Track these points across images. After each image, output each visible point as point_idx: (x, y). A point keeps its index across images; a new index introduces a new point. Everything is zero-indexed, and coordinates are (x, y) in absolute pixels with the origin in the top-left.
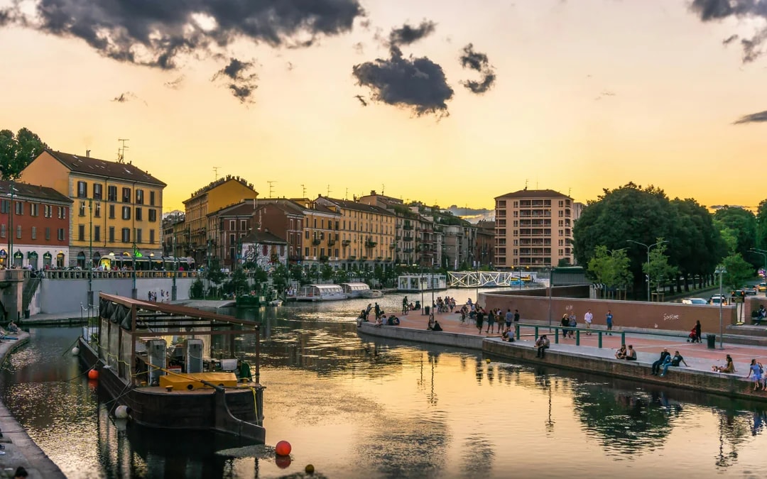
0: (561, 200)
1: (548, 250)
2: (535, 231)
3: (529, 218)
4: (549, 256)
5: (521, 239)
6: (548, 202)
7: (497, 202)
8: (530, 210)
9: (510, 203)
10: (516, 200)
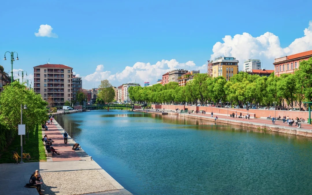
0: (69, 70)
1: (63, 94)
2: (56, 85)
3: (52, 78)
4: (63, 97)
5: (48, 89)
6: (63, 70)
7: (35, 69)
8: (53, 74)
9: (42, 70)
10: (45, 69)
